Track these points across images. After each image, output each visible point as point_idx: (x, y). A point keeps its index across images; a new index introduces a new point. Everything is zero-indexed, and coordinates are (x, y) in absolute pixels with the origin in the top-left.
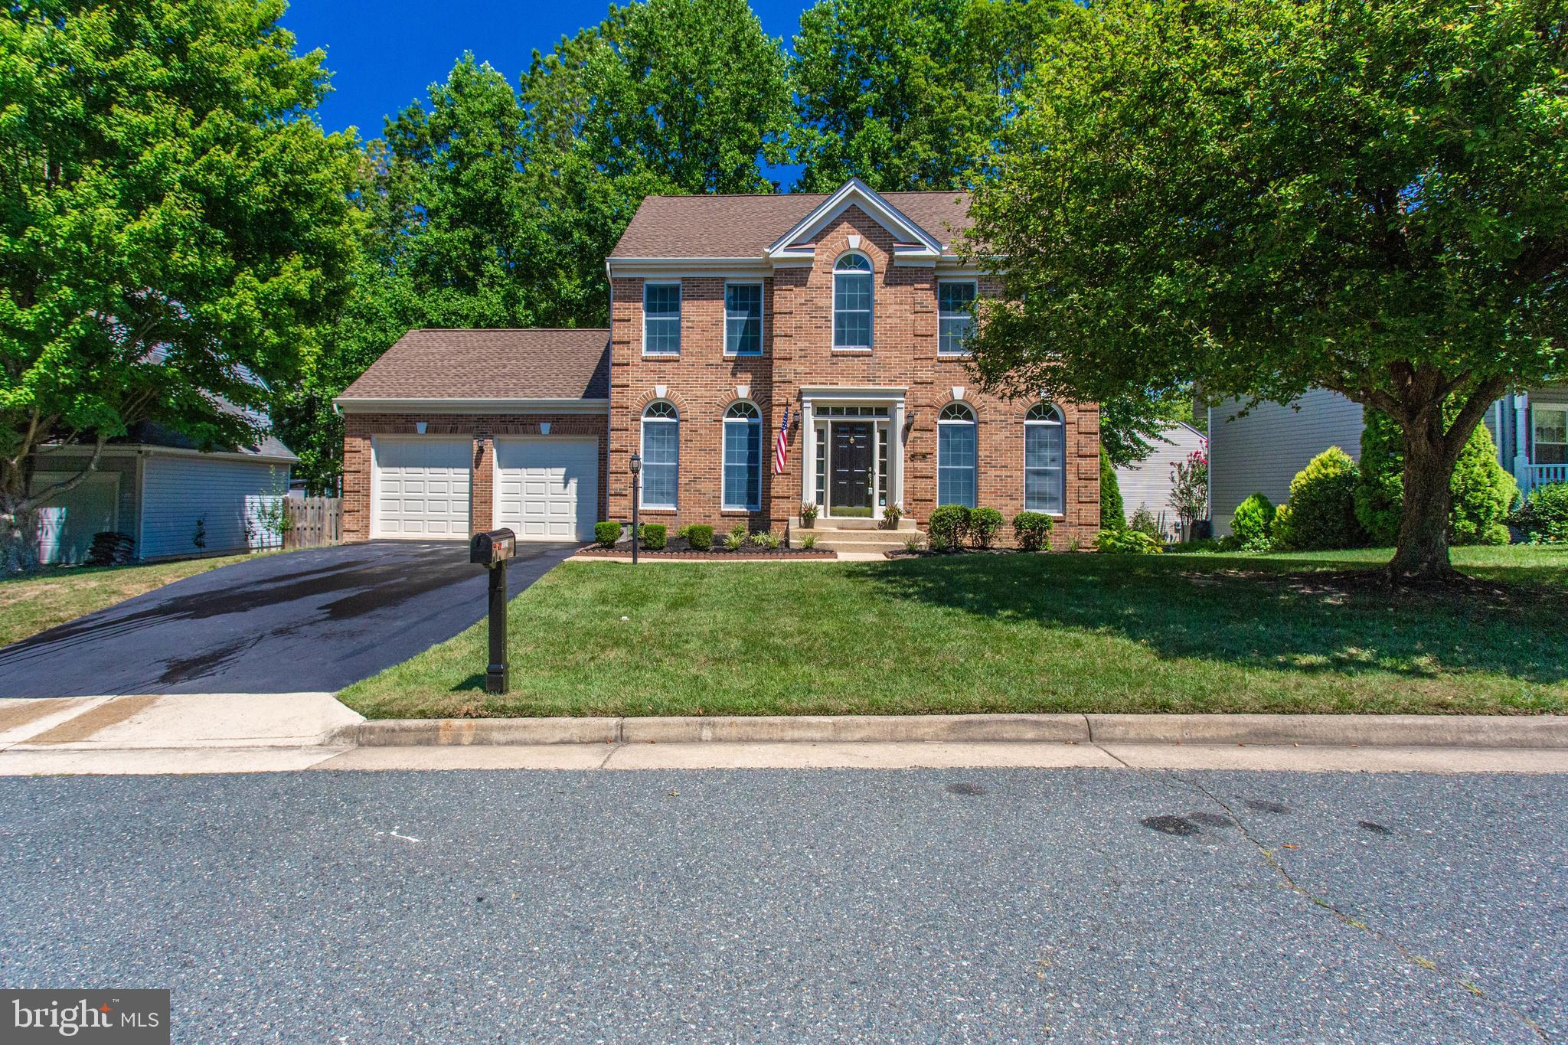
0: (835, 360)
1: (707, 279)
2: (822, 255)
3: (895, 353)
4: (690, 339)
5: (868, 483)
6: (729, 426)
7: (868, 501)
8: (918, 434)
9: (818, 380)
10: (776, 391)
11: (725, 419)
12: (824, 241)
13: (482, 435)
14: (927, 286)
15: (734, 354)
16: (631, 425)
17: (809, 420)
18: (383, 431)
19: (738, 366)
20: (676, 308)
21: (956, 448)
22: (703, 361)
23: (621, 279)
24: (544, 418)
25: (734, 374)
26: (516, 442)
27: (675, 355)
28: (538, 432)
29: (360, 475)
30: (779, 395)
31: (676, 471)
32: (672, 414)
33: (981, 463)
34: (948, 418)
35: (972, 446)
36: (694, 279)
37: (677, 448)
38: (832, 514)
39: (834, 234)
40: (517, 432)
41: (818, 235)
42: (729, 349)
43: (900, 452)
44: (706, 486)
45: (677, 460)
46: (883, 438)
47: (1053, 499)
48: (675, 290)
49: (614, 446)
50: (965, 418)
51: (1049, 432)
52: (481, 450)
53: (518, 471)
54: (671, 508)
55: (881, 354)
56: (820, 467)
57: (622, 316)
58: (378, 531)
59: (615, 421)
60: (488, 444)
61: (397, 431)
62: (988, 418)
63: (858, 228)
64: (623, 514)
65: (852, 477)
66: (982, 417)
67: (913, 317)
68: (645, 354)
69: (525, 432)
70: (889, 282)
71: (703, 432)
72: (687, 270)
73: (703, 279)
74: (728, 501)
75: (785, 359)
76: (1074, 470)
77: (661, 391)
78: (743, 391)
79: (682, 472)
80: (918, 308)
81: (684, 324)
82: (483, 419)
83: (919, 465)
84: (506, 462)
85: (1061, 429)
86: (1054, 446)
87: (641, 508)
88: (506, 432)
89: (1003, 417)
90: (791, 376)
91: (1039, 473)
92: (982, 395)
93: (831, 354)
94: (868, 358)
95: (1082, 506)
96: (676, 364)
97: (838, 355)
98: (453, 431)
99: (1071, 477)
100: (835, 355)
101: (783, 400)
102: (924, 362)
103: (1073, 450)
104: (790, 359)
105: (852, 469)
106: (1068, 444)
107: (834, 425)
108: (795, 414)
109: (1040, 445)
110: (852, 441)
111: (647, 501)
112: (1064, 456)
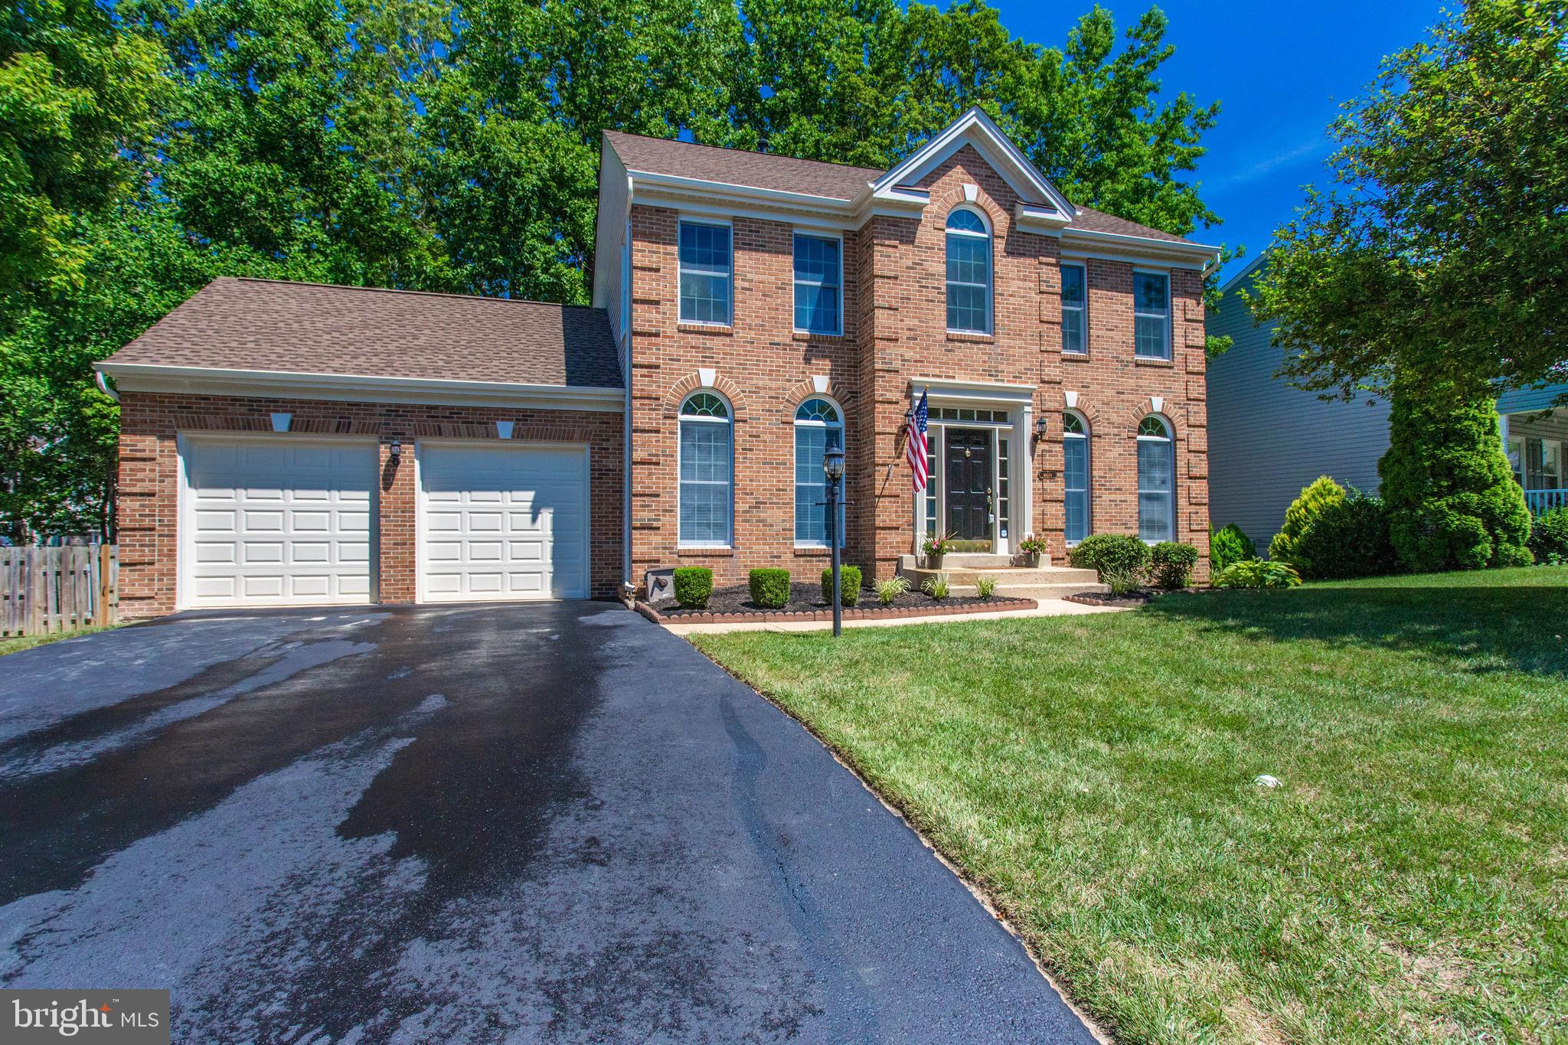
0: (950, 345)
1: (769, 222)
2: (934, 205)
3: (1019, 343)
4: (746, 306)
5: (987, 509)
6: (800, 431)
7: (988, 532)
8: (1046, 447)
9: (932, 370)
10: (879, 382)
11: (795, 422)
13: (396, 436)
14: (1053, 261)
15: (805, 332)
16: (663, 425)
18: (204, 426)
19: (817, 348)
20: (723, 260)
22: (766, 338)
23: (649, 209)
24: (504, 414)
25: (807, 360)
26: (451, 448)
27: (725, 326)
28: (491, 435)
29: (155, 501)
30: (884, 388)
31: (730, 493)
32: (720, 411)
33: (1096, 485)
34: (1067, 429)
35: (1087, 464)
36: (751, 220)
37: (733, 460)
39: (946, 179)
40: (457, 434)
41: (928, 178)
42: (799, 324)
43: (1028, 469)
44: (769, 515)
45: (732, 477)
46: (1004, 451)
47: (1162, 527)
48: (722, 233)
49: (638, 455)
50: (1075, 430)
51: (1159, 449)
52: (395, 461)
53: (455, 495)
54: (721, 546)
55: (1003, 341)
56: (931, 487)
57: (647, 264)
58: (191, 596)
59: (641, 417)
60: (408, 451)
61: (230, 426)
62: (1102, 430)
63: (975, 175)
64: (654, 556)
65: (970, 500)
66: (1095, 429)
67: (1038, 298)
68: (680, 321)
69: (472, 435)
70: (1010, 253)
71: (767, 437)
72: (739, 205)
73: (763, 222)
74: (801, 536)
75: (889, 340)
76: (1185, 493)
77: (708, 377)
78: (821, 384)
79: (739, 494)
80: (1044, 288)
81: (739, 284)
82: (398, 412)
83: (1048, 485)
84: (439, 481)
85: (1171, 447)
86: (1163, 465)
87: (680, 547)
88: (440, 432)
89: (1116, 431)
90: (897, 364)
91: (1150, 498)
92: (1095, 403)
93: (943, 337)
94: (988, 347)
95: (1194, 535)
96: (728, 339)
97: (953, 340)
98: (343, 428)
99: (1182, 502)
100: (948, 340)
101: (889, 396)
102: (1052, 356)
103: (1184, 471)
104: (896, 340)
105: (967, 490)
106: (1179, 463)
107: (948, 432)
108: (904, 415)
109: (1152, 465)
110: (968, 453)
111: (686, 536)
112: (1175, 478)
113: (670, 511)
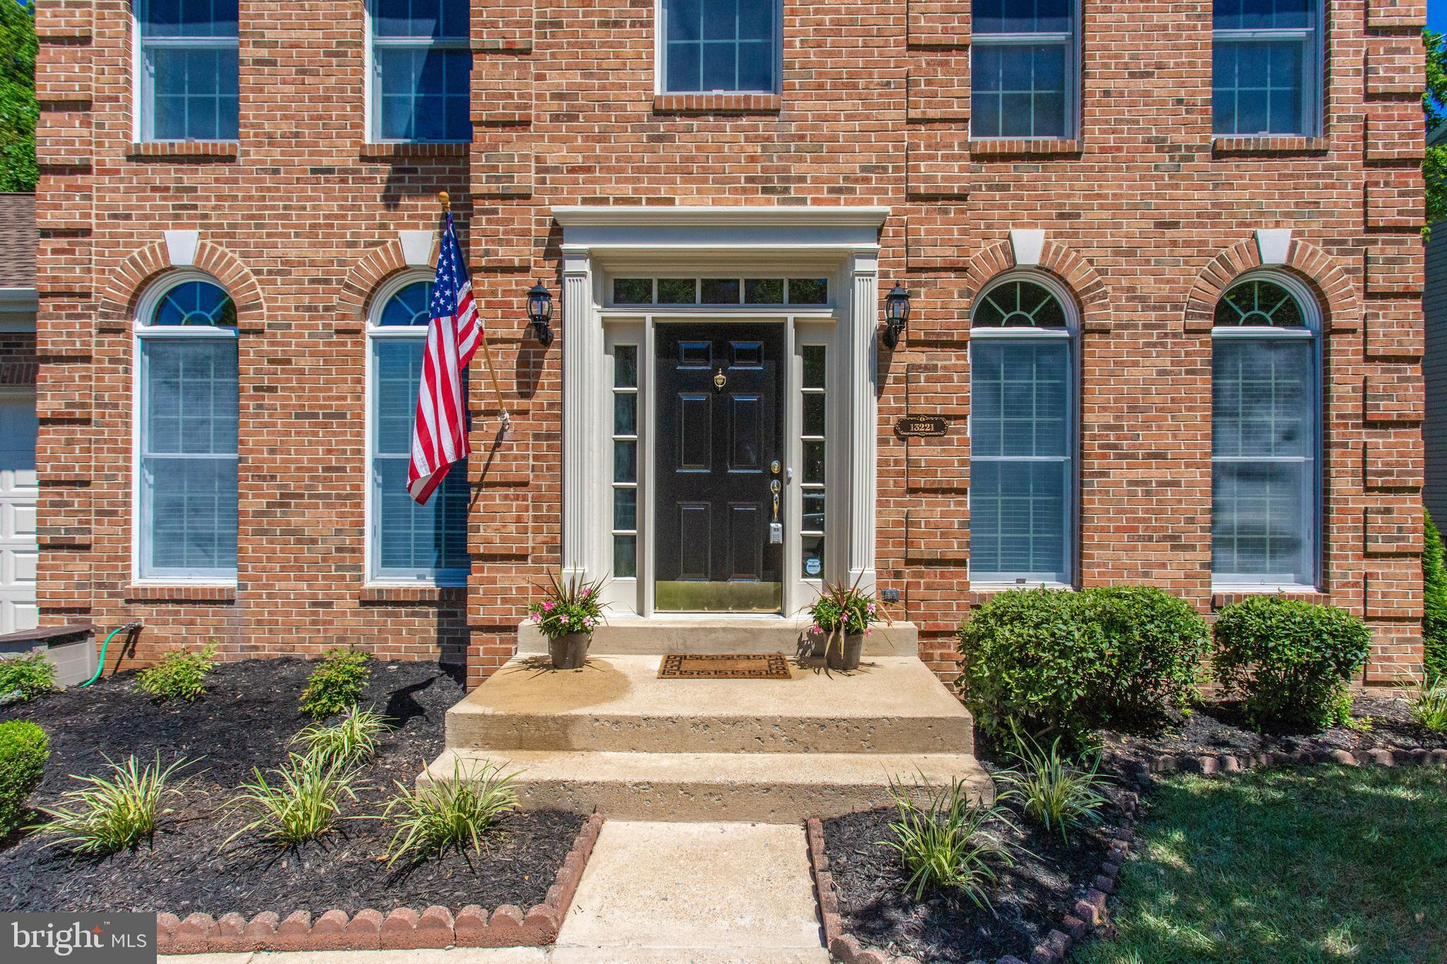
0: (662, 126)
3: (848, 106)
4: (266, 98)
5: (771, 510)
6: (385, 346)
7: (772, 564)
8: (920, 357)
9: (613, 189)
10: (481, 224)
11: (372, 329)
15: (396, 143)
16: (94, 343)
17: (584, 316)
19: (403, 174)
21: (1017, 406)
22: (304, 160)
25: (391, 200)
27: (222, 143)
30: (492, 237)
31: (231, 475)
32: (227, 316)
33: (1093, 446)
34: (996, 321)
35: (1064, 398)
37: (237, 409)
38: (665, 602)
42: (387, 131)
43: (867, 414)
44: (317, 521)
45: (236, 444)
46: (814, 373)
47: (1287, 545)
49: (48, 406)
50: (1042, 321)
51: (1275, 358)
54: (217, 581)
55: (806, 108)
56: (626, 461)
57: (64, 29)
62: (1111, 317)
65: (720, 490)
66: (1094, 316)
68: (140, 139)
71: (305, 363)
74: (390, 559)
75: (509, 124)
76: (1352, 462)
77: (184, 248)
78: (418, 249)
79: (248, 480)
81: (248, 55)
83: (924, 452)
85: (1314, 352)
86: (1291, 397)
87: (136, 582)
89: (1152, 316)
90: (528, 180)
91: (1247, 473)
92: (1093, 252)
93: (645, 108)
94: (761, 122)
95: (1377, 569)
96: (225, 170)
97: (669, 113)
99: (1344, 485)
100: (658, 113)
101: (504, 254)
102: (940, 133)
103: (1352, 407)
104: (525, 123)
105: (719, 466)
106: (1335, 390)
107: (666, 332)
108: (537, 294)
109: (1257, 395)
110: (720, 379)
111: (164, 558)
112: (1323, 426)
113: (116, 512)
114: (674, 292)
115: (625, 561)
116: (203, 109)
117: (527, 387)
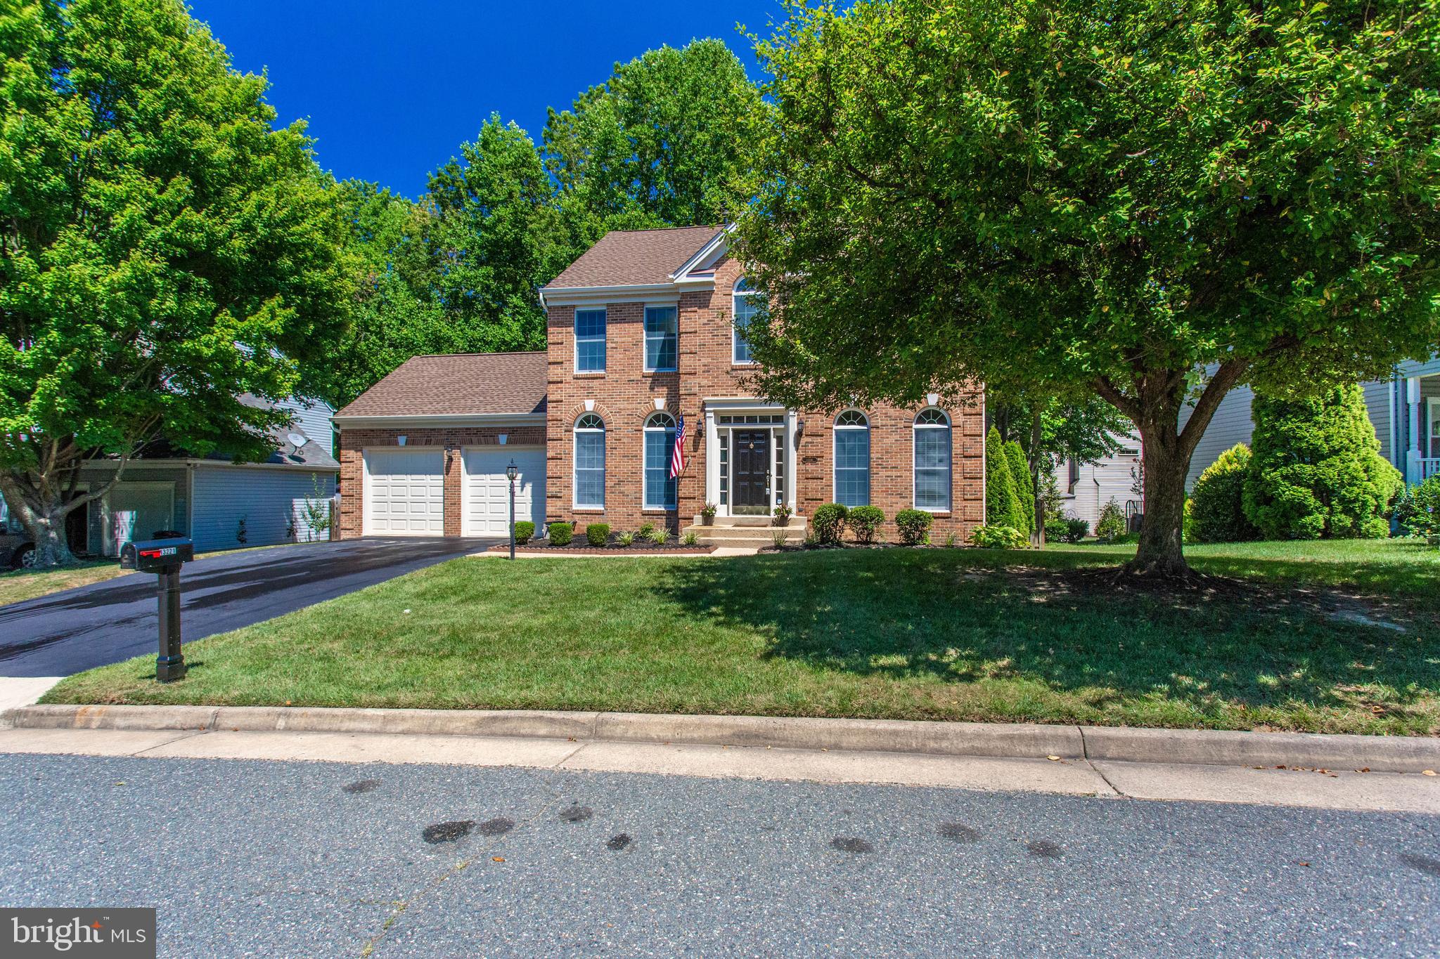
0: (734, 373)
1: (628, 304)
2: (722, 279)
4: (614, 358)
5: (767, 484)
6: (649, 435)
7: (767, 501)
8: (809, 439)
9: (720, 392)
10: (682, 403)
11: (645, 429)
12: (724, 266)
13: (451, 446)
15: (652, 371)
16: (563, 435)
17: (712, 428)
18: (372, 444)
19: (656, 381)
20: (602, 331)
21: (851, 451)
22: (625, 378)
23: (555, 307)
24: (503, 430)
25: (652, 389)
26: (478, 450)
27: (602, 372)
28: (496, 442)
29: (354, 482)
30: (687, 406)
31: (603, 475)
32: (601, 425)
33: (873, 464)
34: (844, 423)
35: (866, 449)
36: (617, 304)
37: (604, 455)
38: (735, 511)
39: (733, 259)
40: (480, 443)
41: (717, 261)
42: (649, 366)
43: (793, 456)
44: (629, 489)
45: (604, 466)
46: (780, 444)
47: (941, 497)
48: (602, 314)
49: (550, 454)
50: (859, 424)
51: (937, 434)
52: (451, 459)
53: (483, 476)
54: (599, 508)
56: (724, 470)
57: (557, 340)
58: (370, 528)
59: (551, 433)
60: (456, 453)
61: (382, 443)
62: (879, 423)
65: (752, 478)
66: (873, 422)
68: (576, 372)
69: (487, 443)
71: (625, 440)
72: (610, 297)
73: (625, 304)
74: (649, 502)
75: (690, 374)
76: (959, 469)
77: (590, 405)
78: (660, 404)
79: (608, 477)
81: (609, 345)
82: (452, 432)
83: (810, 467)
84: (474, 470)
85: (948, 432)
86: (941, 448)
87: (574, 508)
88: (471, 443)
89: (893, 422)
90: (696, 390)
91: (927, 473)
93: (729, 368)
95: (968, 504)
96: (602, 381)
97: (736, 369)
98: (428, 442)
99: (957, 477)
100: (733, 369)
101: (689, 411)
103: (959, 451)
104: (695, 373)
105: (751, 470)
106: (954, 446)
107: (736, 432)
108: (699, 423)
109: (931, 447)
110: (752, 446)
111: (580, 501)
112: (950, 457)
113: (568, 487)
114: (739, 419)
115: (724, 500)
116: (593, 360)
117: (696, 450)
